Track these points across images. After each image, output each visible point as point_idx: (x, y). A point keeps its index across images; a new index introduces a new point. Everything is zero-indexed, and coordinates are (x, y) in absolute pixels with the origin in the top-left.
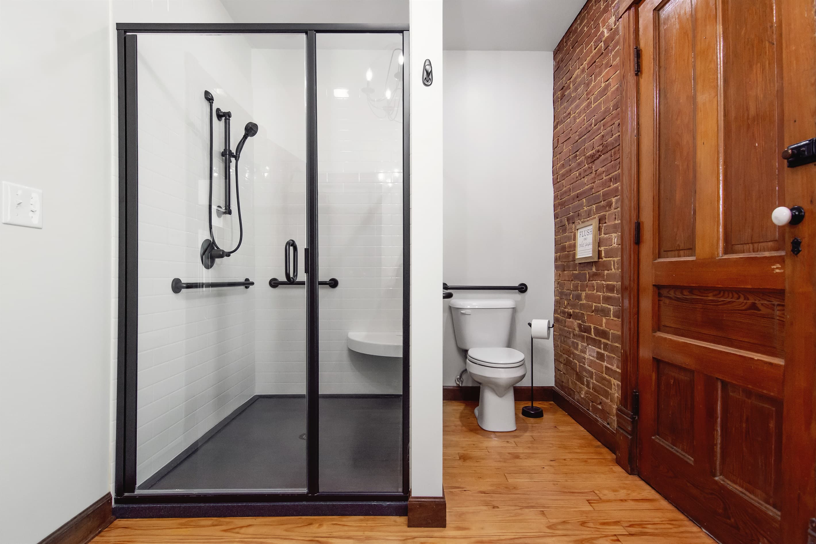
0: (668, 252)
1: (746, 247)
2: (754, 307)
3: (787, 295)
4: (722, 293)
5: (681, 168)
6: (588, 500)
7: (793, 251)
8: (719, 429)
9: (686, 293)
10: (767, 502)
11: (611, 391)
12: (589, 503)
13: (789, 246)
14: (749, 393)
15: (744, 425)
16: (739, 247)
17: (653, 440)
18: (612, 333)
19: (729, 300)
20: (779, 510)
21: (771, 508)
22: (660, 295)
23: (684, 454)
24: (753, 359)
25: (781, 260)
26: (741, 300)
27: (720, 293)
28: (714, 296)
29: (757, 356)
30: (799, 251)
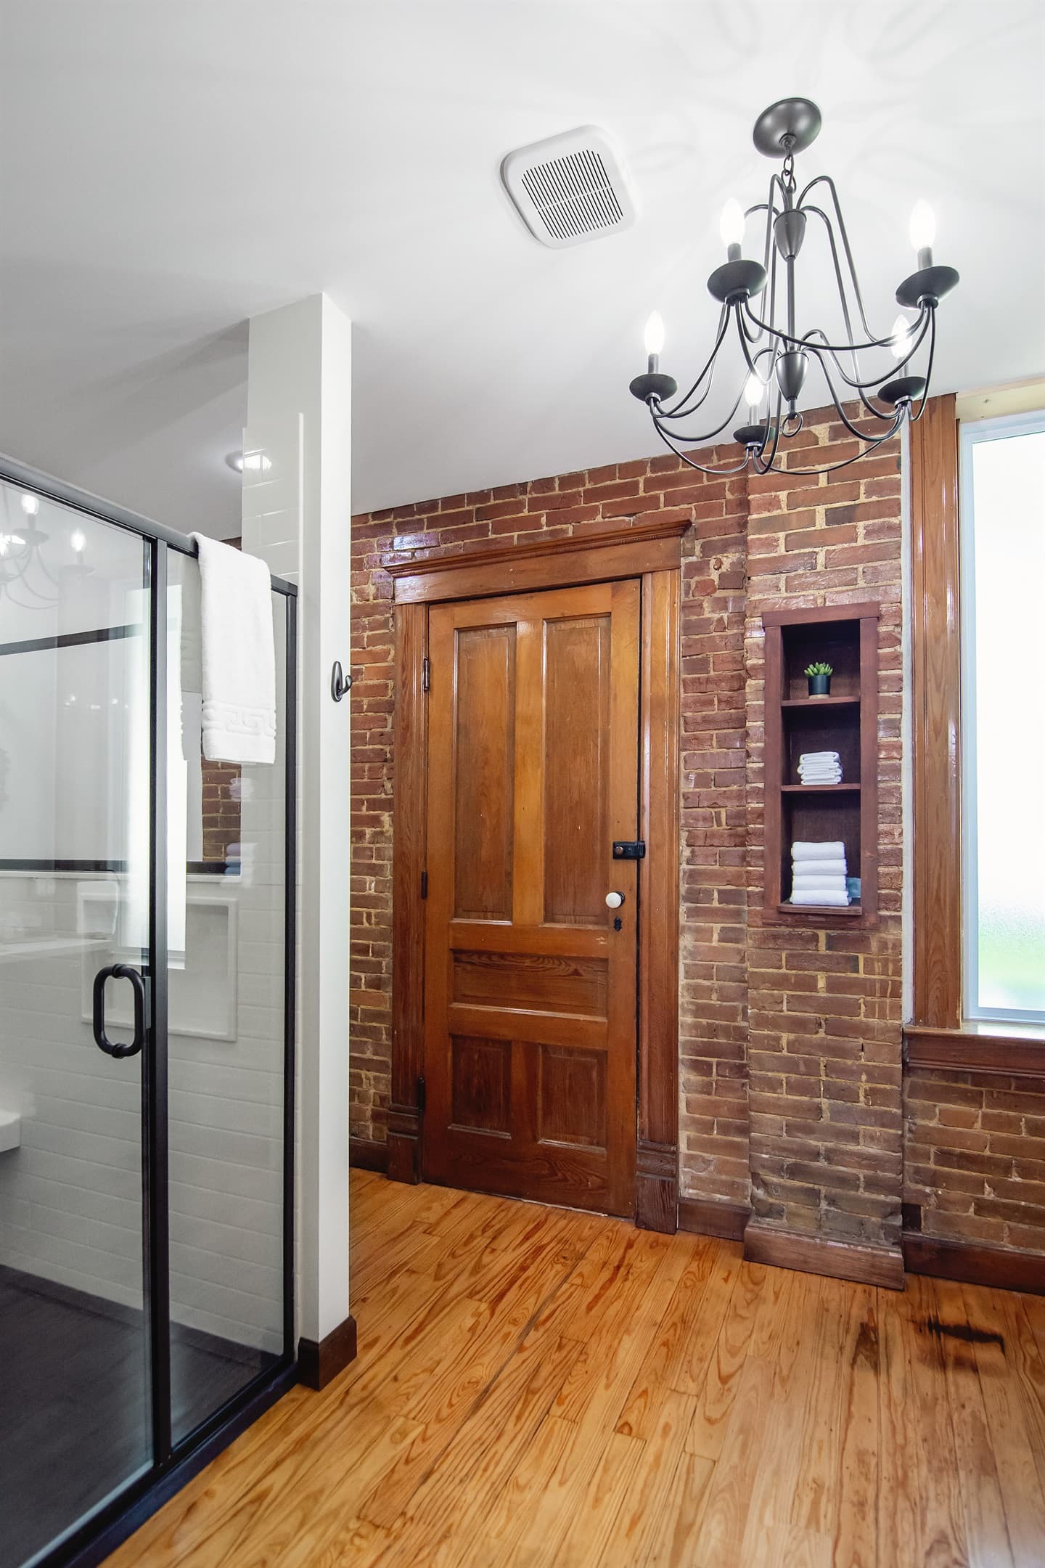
0: (468, 912)
1: (567, 918)
2: (576, 973)
3: (610, 963)
4: (541, 960)
5: (488, 822)
6: (424, 1232)
7: (615, 927)
8: (540, 1093)
9: (494, 958)
10: (592, 1144)
11: (360, 1089)
12: (430, 1233)
13: (612, 924)
14: (570, 1052)
15: (567, 1081)
16: (561, 917)
17: (451, 1130)
18: (362, 1009)
19: (549, 966)
20: (602, 1146)
21: (596, 1147)
22: (456, 960)
23: (494, 1131)
24: (579, 1020)
25: (605, 934)
26: (563, 966)
27: (539, 959)
28: (532, 962)
29: (582, 1017)
30: (620, 928)
